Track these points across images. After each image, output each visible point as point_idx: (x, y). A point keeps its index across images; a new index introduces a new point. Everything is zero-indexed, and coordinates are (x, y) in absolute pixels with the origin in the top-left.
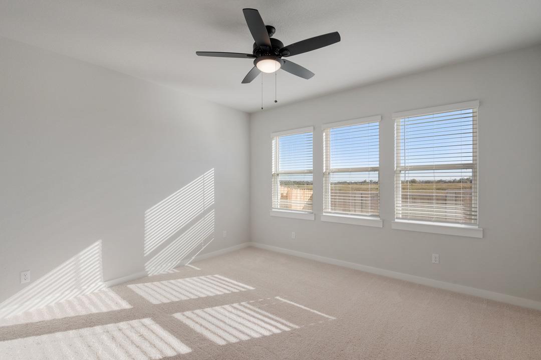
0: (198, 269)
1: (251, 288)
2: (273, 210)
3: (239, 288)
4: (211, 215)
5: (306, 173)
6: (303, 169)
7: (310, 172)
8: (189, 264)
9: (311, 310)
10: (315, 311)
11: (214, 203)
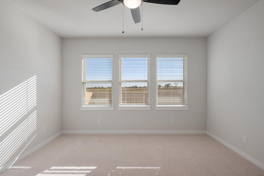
0: (29, 168)
1: (94, 168)
2: (83, 106)
3: (85, 172)
4: (34, 115)
5: (108, 82)
6: (106, 79)
7: (110, 81)
8: (13, 166)
9: (145, 168)
10: (148, 168)
11: (36, 105)
